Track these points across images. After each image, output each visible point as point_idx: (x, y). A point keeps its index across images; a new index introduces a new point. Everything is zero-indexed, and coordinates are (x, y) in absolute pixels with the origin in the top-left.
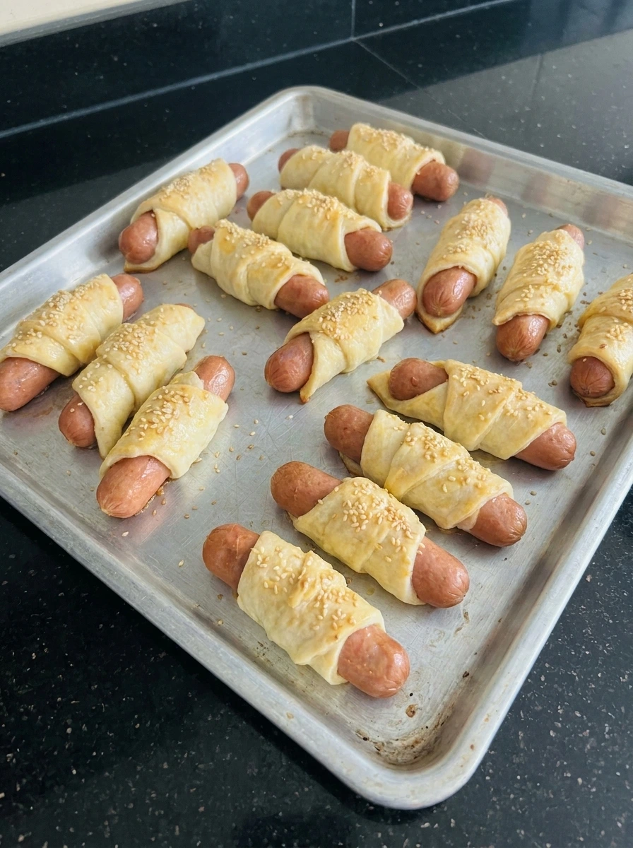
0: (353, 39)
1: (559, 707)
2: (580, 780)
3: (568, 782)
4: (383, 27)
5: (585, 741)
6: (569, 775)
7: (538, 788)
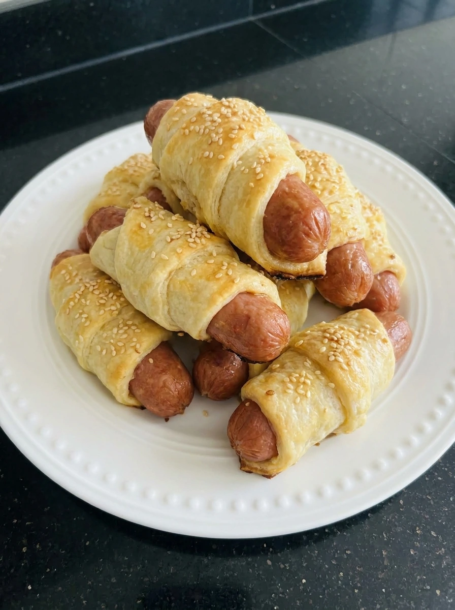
0: (252, 18)
1: (417, 528)
2: (438, 592)
3: (428, 594)
4: (275, 9)
5: (440, 558)
6: (428, 587)
7: (402, 599)
